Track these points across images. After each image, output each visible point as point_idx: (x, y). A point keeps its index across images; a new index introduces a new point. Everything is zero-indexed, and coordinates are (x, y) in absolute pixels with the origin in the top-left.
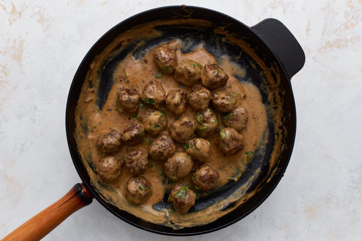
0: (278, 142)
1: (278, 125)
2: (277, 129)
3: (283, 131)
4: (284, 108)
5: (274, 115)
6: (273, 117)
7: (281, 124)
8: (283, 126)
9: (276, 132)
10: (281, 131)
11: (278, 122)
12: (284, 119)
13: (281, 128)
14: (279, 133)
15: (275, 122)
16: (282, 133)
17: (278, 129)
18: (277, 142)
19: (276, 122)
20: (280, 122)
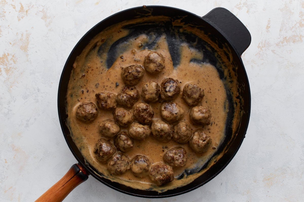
0: (237, 110)
1: (236, 95)
2: (234, 99)
3: (240, 100)
4: (238, 80)
5: (231, 88)
6: (231, 89)
7: (238, 94)
8: (240, 95)
9: (234, 102)
10: (239, 100)
11: (235, 93)
12: (240, 90)
13: (238, 97)
14: (237, 102)
15: (233, 94)
16: (240, 102)
17: (236, 99)
18: (236, 110)
19: (233, 93)
20: (237, 93)
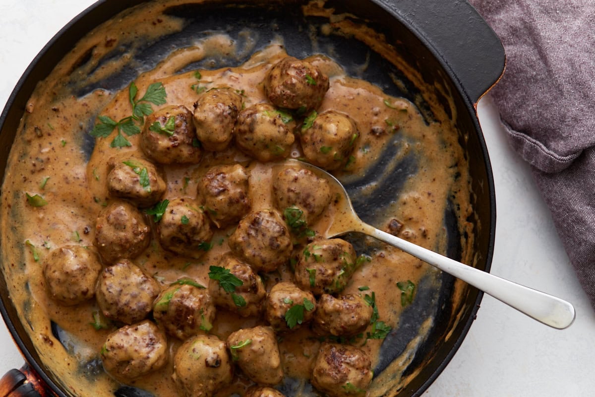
0: (466, 253)
1: (465, 212)
2: (463, 223)
3: (475, 223)
4: (471, 172)
5: (456, 192)
6: (454, 197)
7: (470, 209)
8: (475, 212)
9: (461, 230)
10: (472, 225)
11: (465, 207)
12: (475, 197)
13: (470, 219)
14: (467, 230)
15: (459, 209)
16: (474, 231)
17: (466, 223)
18: (464, 252)
19: (460, 207)
20: (468, 205)
